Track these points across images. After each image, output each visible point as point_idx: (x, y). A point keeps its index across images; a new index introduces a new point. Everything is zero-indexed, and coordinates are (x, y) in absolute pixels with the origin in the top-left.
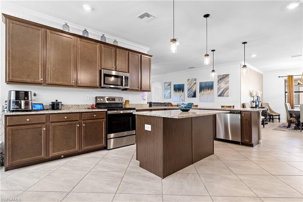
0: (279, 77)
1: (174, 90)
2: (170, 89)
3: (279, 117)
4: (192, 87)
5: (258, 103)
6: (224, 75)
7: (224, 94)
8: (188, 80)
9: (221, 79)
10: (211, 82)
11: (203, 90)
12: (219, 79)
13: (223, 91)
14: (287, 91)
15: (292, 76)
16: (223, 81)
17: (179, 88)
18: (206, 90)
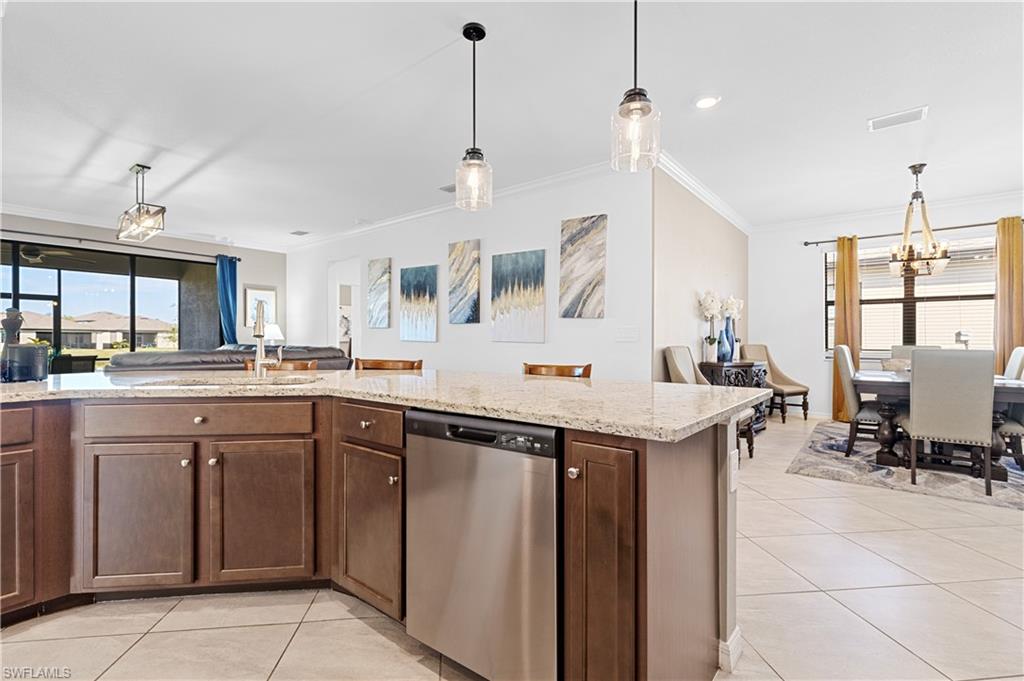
0: (806, 244)
1: (403, 292)
2: (390, 287)
3: (805, 400)
4: (462, 280)
5: (727, 347)
6: (585, 220)
7: (584, 304)
8: (453, 247)
9: (572, 240)
10: (535, 252)
11: (506, 291)
12: (565, 238)
13: (583, 291)
14: (833, 299)
15: (851, 240)
16: (582, 248)
17: (419, 285)
18: (516, 288)
